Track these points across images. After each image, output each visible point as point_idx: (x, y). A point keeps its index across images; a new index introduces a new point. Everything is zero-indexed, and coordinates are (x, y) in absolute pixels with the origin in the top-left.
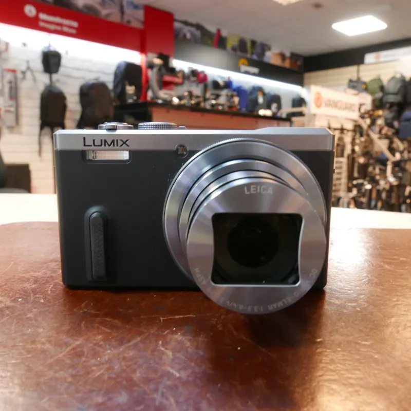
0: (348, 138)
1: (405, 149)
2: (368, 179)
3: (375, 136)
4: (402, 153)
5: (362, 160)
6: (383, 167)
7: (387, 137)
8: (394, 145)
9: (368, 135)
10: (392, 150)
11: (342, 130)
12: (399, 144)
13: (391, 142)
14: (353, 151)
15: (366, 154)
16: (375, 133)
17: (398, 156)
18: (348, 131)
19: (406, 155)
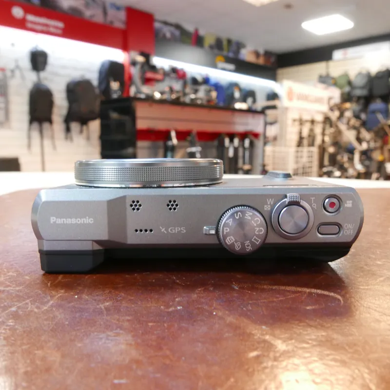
0: (318, 130)
1: (371, 139)
2: (337, 166)
3: (343, 127)
4: (368, 142)
5: (331, 150)
6: (350, 156)
7: (354, 128)
8: (361, 136)
9: (337, 126)
10: (359, 140)
11: (313, 122)
12: (366, 135)
13: (359, 133)
14: (323, 141)
15: (336, 144)
16: (343, 123)
17: (365, 146)
18: (318, 122)
19: (372, 145)
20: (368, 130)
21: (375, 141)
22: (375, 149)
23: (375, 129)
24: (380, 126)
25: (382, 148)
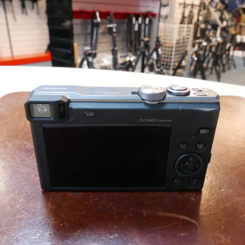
0: (196, 11)
1: (230, 19)
2: (205, 39)
3: (212, 10)
4: (227, 21)
5: (203, 26)
6: (214, 31)
7: (220, 10)
8: (224, 17)
9: (208, 9)
10: (222, 19)
11: (192, 5)
12: (227, 15)
13: (222, 14)
14: (198, 20)
15: (206, 22)
16: (212, 7)
17: (225, 24)
18: (196, 6)
19: (230, 23)
20: (229, 12)
21: (232, 21)
22: (232, 26)
23: (234, 11)
24: (237, 9)
25: (236, 25)
